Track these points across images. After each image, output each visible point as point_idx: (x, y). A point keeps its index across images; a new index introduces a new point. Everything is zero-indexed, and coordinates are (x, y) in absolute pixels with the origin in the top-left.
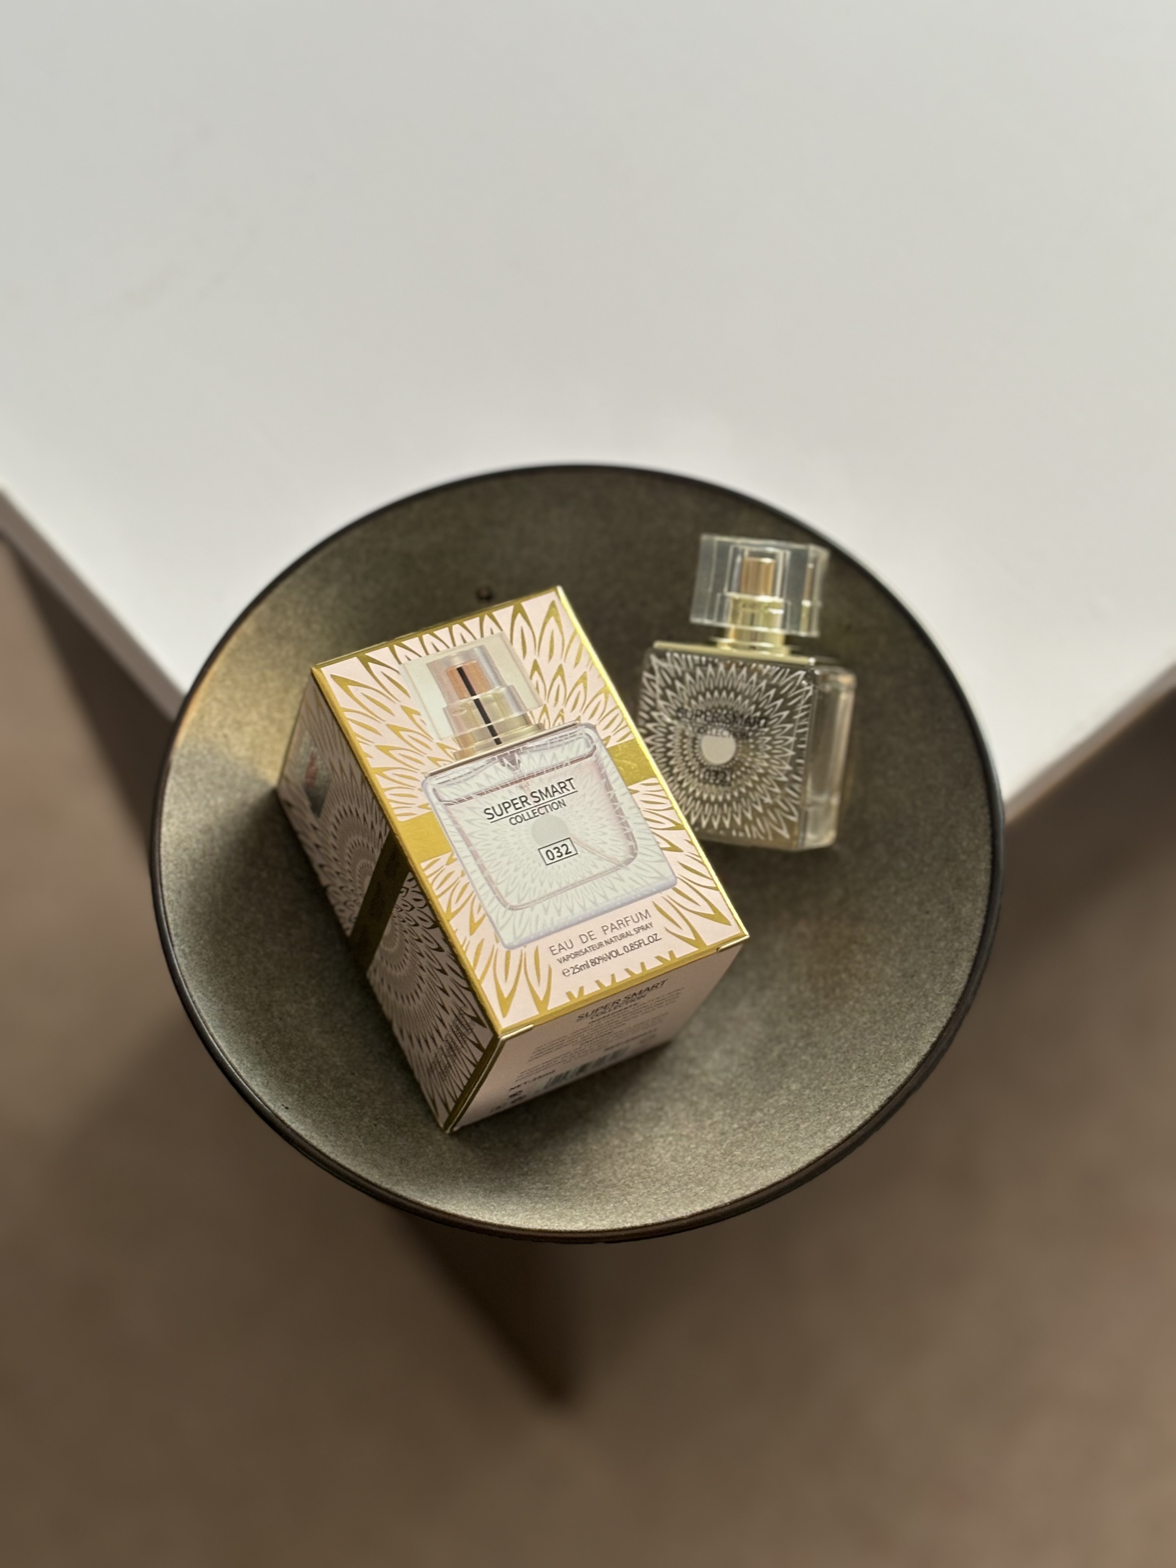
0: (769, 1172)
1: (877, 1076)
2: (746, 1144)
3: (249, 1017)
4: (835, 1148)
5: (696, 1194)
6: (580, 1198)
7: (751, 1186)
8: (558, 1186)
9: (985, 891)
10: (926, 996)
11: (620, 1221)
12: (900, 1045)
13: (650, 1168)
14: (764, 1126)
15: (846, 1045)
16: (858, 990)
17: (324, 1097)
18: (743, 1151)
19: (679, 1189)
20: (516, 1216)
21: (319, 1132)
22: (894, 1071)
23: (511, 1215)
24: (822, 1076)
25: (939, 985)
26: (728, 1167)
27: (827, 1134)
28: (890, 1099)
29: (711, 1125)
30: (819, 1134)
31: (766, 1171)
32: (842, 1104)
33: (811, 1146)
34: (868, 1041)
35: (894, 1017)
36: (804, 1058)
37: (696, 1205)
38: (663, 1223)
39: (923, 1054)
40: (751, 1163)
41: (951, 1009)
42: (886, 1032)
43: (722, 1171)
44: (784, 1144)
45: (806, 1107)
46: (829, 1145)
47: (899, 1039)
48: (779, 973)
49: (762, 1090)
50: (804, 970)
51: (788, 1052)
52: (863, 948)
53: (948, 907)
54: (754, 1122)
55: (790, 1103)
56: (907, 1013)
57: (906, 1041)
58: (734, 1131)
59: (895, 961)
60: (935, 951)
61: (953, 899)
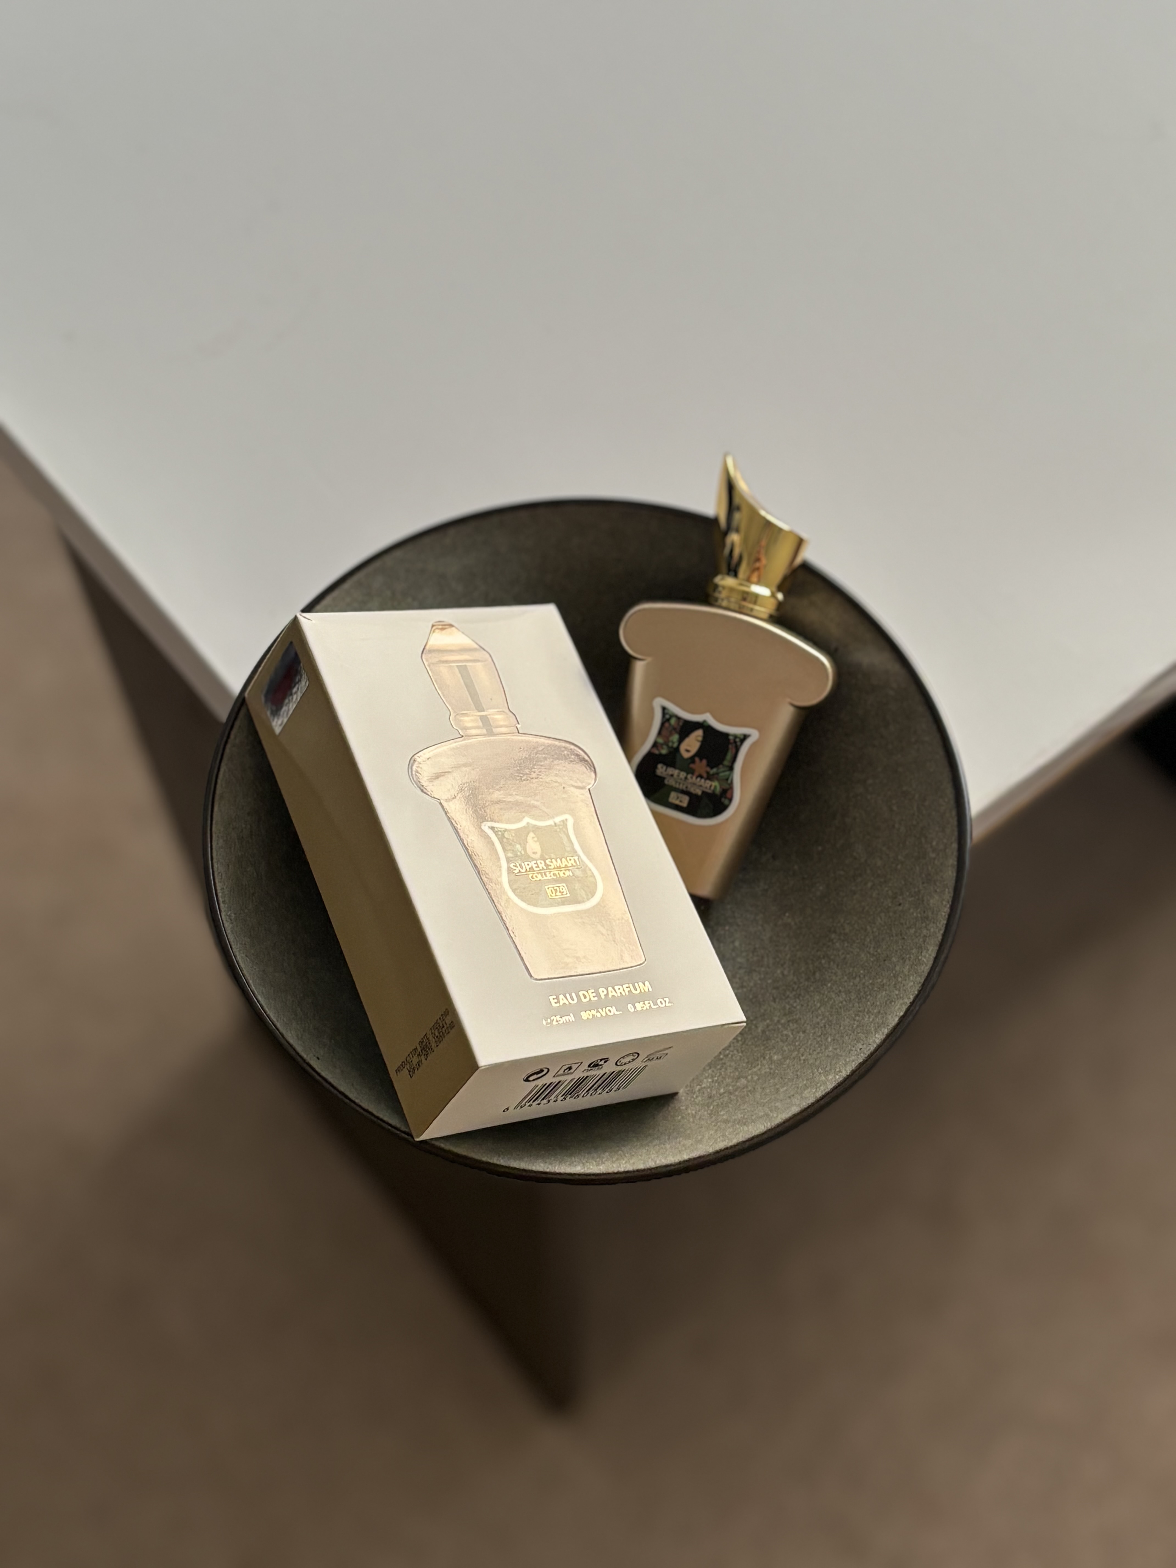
1: (850, 1047)
2: (730, 1105)
3: (287, 979)
4: (809, 1107)
9: (951, 883)
10: (895, 977)
12: (871, 1020)
14: (747, 1091)
15: (823, 1021)
16: (835, 974)
17: (351, 1053)
18: (728, 1111)
21: (347, 1081)
22: (865, 1042)
24: (801, 1047)
25: (908, 968)
26: (714, 1124)
28: (861, 1064)
29: (699, 1090)
30: (796, 1095)
31: (748, 1126)
32: (818, 1070)
34: (843, 1017)
35: (867, 995)
36: (785, 1032)
40: (735, 1120)
42: (860, 1009)
43: (708, 1128)
44: (764, 1105)
45: (786, 1074)
46: (804, 1104)
47: (870, 1014)
48: (766, 959)
49: (746, 1061)
50: (788, 956)
51: (771, 1027)
52: (842, 938)
53: (918, 899)
54: (738, 1088)
55: (772, 1071)
56: (879, 992)
57: (877, 1016)
58: (721, 1095)
59: (870, 947)
60: (905, 937)
61: (923, 892)
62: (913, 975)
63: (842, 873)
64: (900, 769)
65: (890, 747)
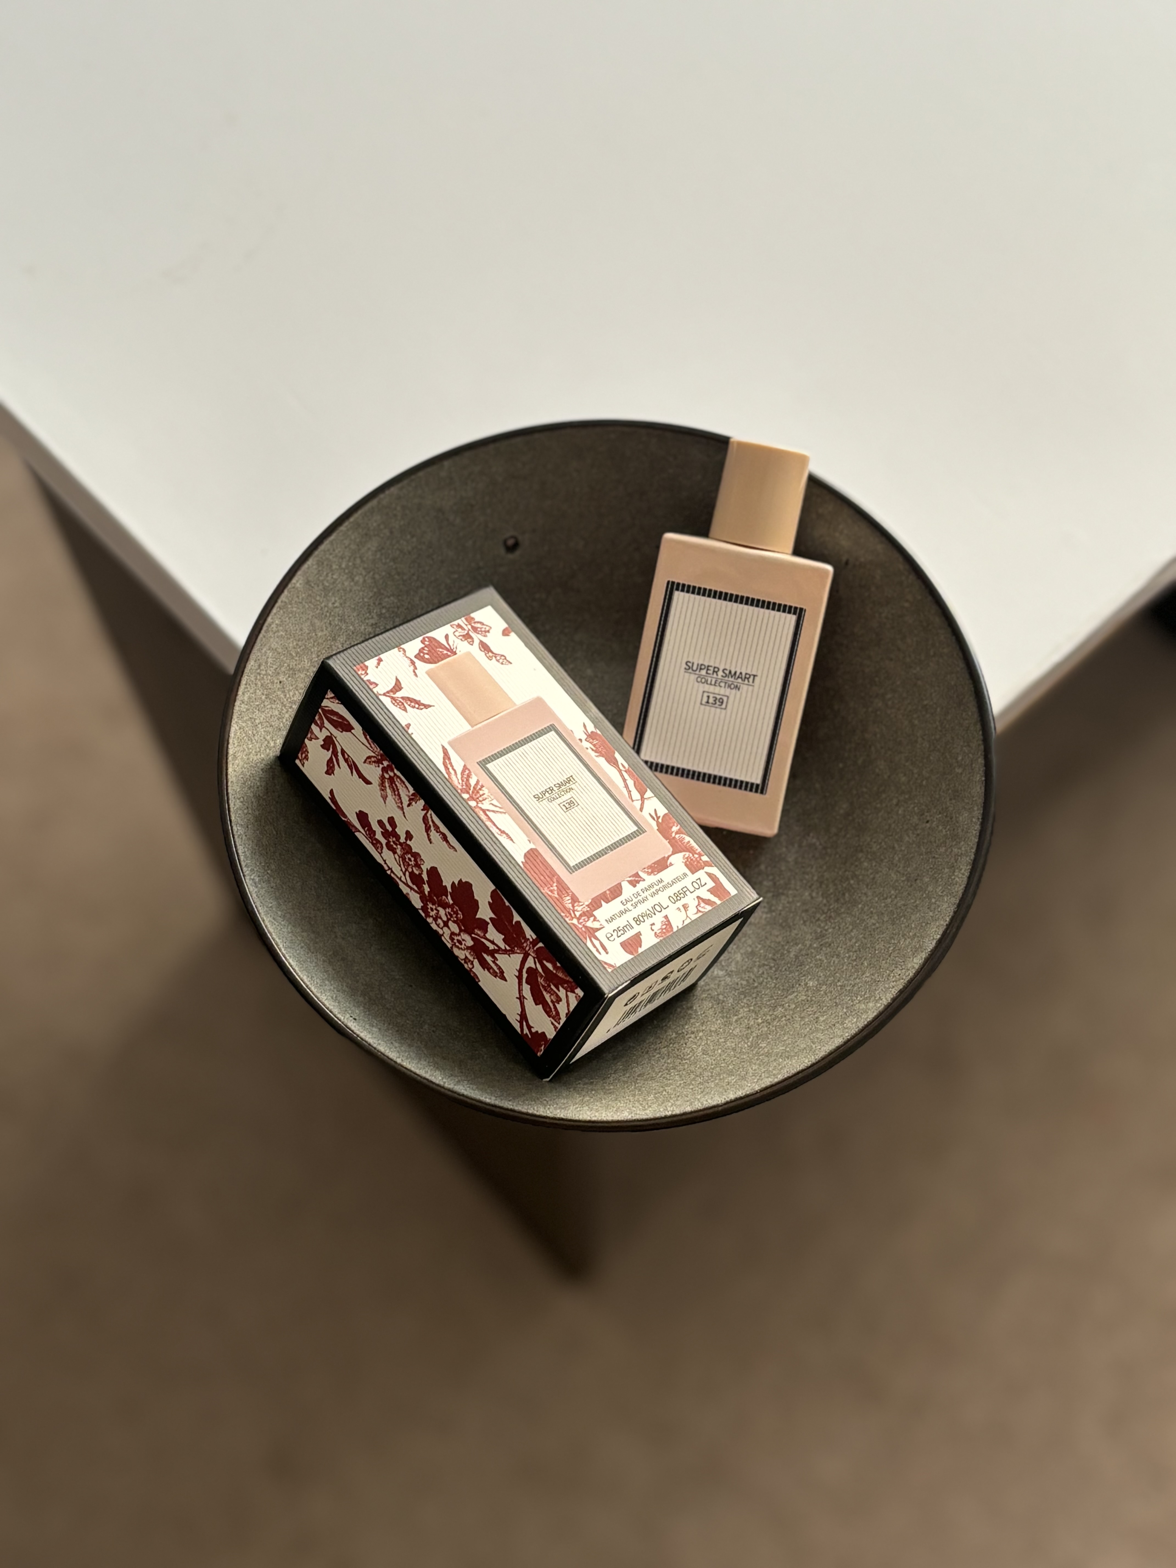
0: (794, 1061)
1: (888, 972)
2: (770, 1037)
4: (853, 1037)
5: (729, 1083)
6: (623, 1091)
7: (779, 1074)
8: (602, 1080)
9: (980, 801)
10: (929, 897)
11: (661, 1110)
12: (907, 943)
13: (684, 1062)
14: (785, 1020)
15: (857, 945)
16: (866, 894)
17: (387, 1008)
18: (769, 1043)
19: (712, 1080)
20: (567, 1109)
21: (386, 1040)
22: (903, 967)
23: (563, 1108)
24: (836, 973)
25: (940, 888)
26: (756, 1058)
27: (845, 1025)
28: (901, 992)
29: (736, 1021)
30: (837, 1025)
32: (857, 998)
33: (831, 1036)
34: (878, 940)
35: (901, 917)
36: (819, 957)
37: (729, 1093)
38: (700, 1110)
39: (929, 950)
40: (777, 1053)
41: (953, 909)
42: (894, 932)
43: (750, 1062)
44: (805, 1036)
45: (824, 1002)
46: (847, 1035)
47: (906, 937)
48: (793, 882)
49: (782, 988)
50: (815, 878)
51: (804, 952)
52: (869, 856)
53: (946, 816)
54: (777, 1017)
55: (809, 998)
56: (912, 913)
57: (913, 938)
58: (758, 1025)
59: (899, 867)
60: (936, 856)
61: (951, 809)
62: (948, 896)
63: (865, 790)
64: (919, 683)
65: (908, 660)
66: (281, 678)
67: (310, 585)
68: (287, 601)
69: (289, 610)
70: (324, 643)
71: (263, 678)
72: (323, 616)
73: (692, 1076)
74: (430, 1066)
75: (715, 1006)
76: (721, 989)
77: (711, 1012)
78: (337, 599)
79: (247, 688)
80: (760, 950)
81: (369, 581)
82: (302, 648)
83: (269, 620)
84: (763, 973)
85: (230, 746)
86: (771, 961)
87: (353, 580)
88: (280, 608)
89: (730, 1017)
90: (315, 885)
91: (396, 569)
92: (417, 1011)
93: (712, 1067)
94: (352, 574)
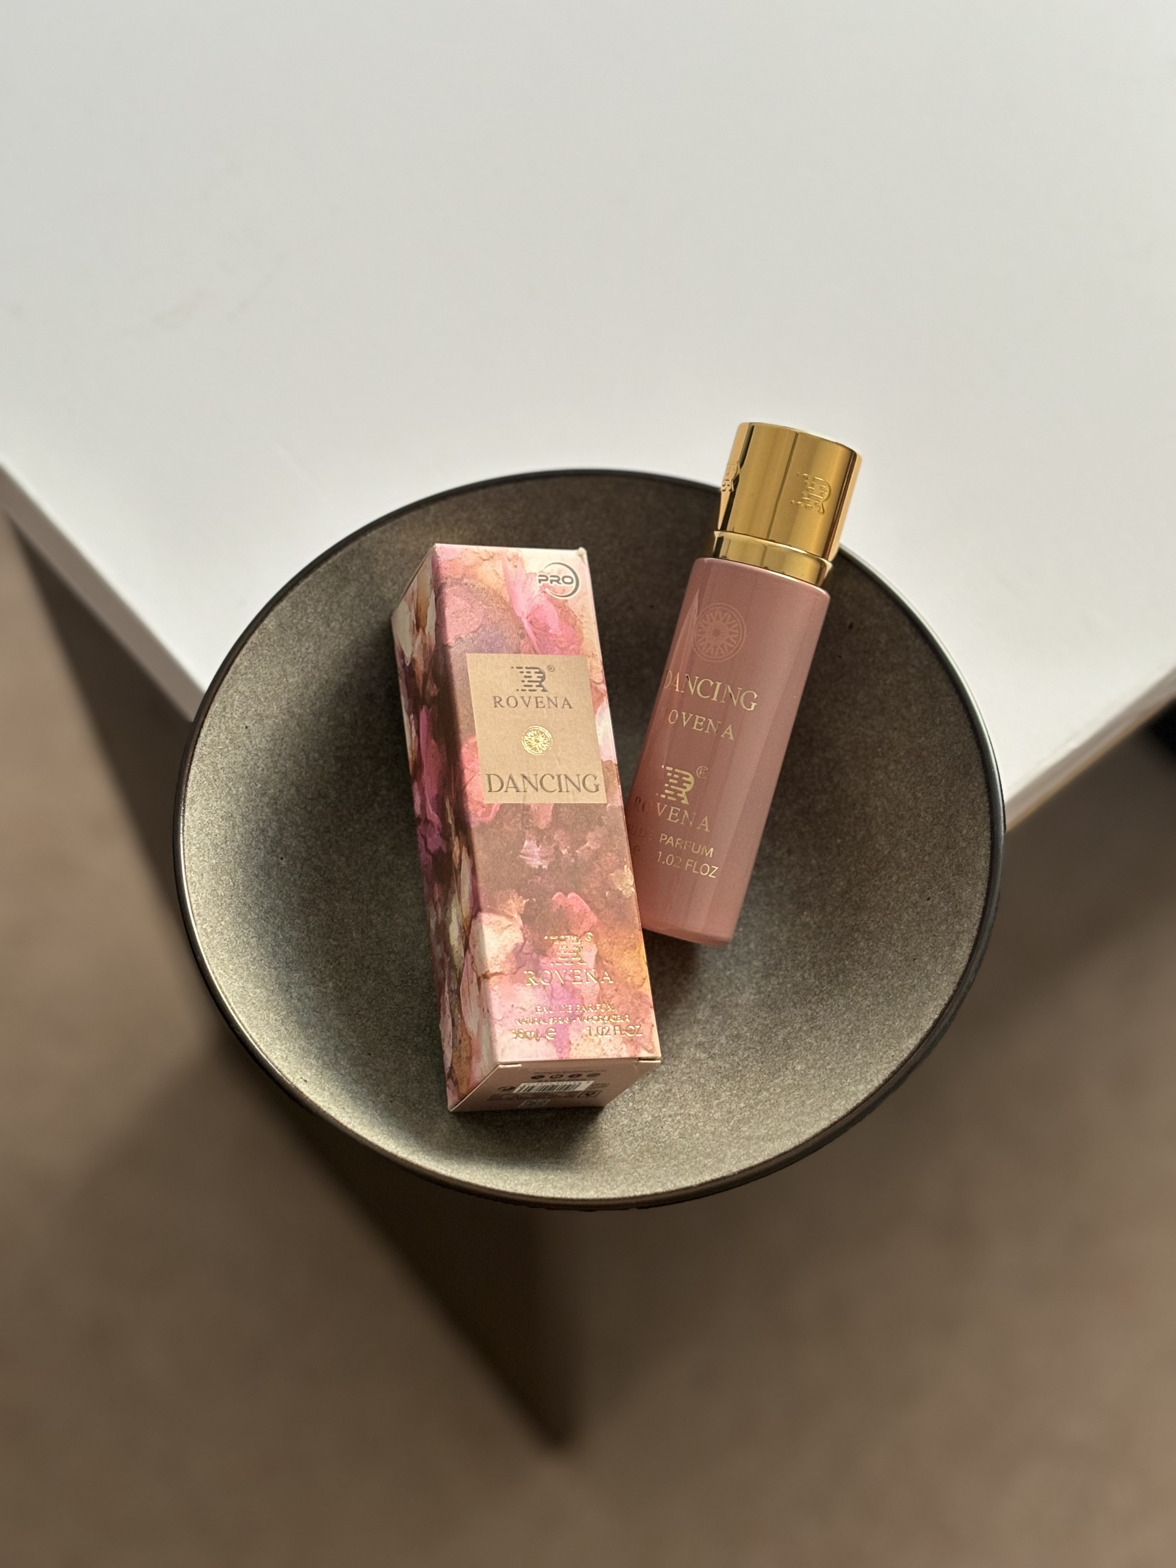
0: (776, 1143)
1: (881, 1053)
2: (752, 1121)
3: (269, 996)
4: (841, 1119)
5: (705, 1165)
7: (759, 1156)
9: (985, 875)
10: (927, 977)
11: (631, 1190)
12: (903, 1024)
13: (659, 1145)
14: (770, 1104)
15: (850, 1027)
16: (861, 975)
17: (342, 1074)
18: (750, 1127)
19: (688, 1162)
21: (337, 1104)
22: (898, 1048)
24: (826, 1056)
25: (940, 966)
26: (736, 1141)
28: (894, 1073)
29: (718, 1105)
30: (824, 1108)
31: (773, 1143)
32: (847, 1080)
33: (818, 1119)
34: (872, 1022)
35: (897, 998)
36: (808, 1040)
37: (705, 1175)
38: (672, 1191)
40: (758, 1137)
42: (890, 1013)
43: (730, 1145)
44: (790, 1119)
45: (811, 1085)
46: (834, 1118)
47: (902, 1018)
48: (784, 962)
49: (767, 1072)
50: (808, 959)
51: (793, 1035)
52: (866, 936)
53: (949, 893)
54: (760, 1101)
55: (796, 1083)
56: (909, 994)
57: (909, 1019)
58: (741, 1109)
59: (898, 946)
60: (936, 934)
61: (954, 884)
62: (947, 975)
63: (863, 866)
64: (924, 753)
65: (913, 729)
66: (247, 723)
67: (283, 628)
68: (258, 643)
69: (259, 652)
70: (296, 691)
71: (227, 722)
72: (295, 661)
73: (667, 1159)
74: (383, 1134)
75: (695, 1090)
76: (703, 1072)
77: (690, 1096)
78: (311, 644)
79: (210, 730)
80: (746, 1032)
81: (346, 628)
82: (271, 693)
83: (237, 660)
84: (748, 1056)
85: (188, 790)
86: (758, 1044)
87: (329, 625)
88: (250, 650)
89: (711, 1101)
90: (272, 942)
91: (375, 616)
92: (374, 1080)
93: (689, 1150)
94: (329, 619)
